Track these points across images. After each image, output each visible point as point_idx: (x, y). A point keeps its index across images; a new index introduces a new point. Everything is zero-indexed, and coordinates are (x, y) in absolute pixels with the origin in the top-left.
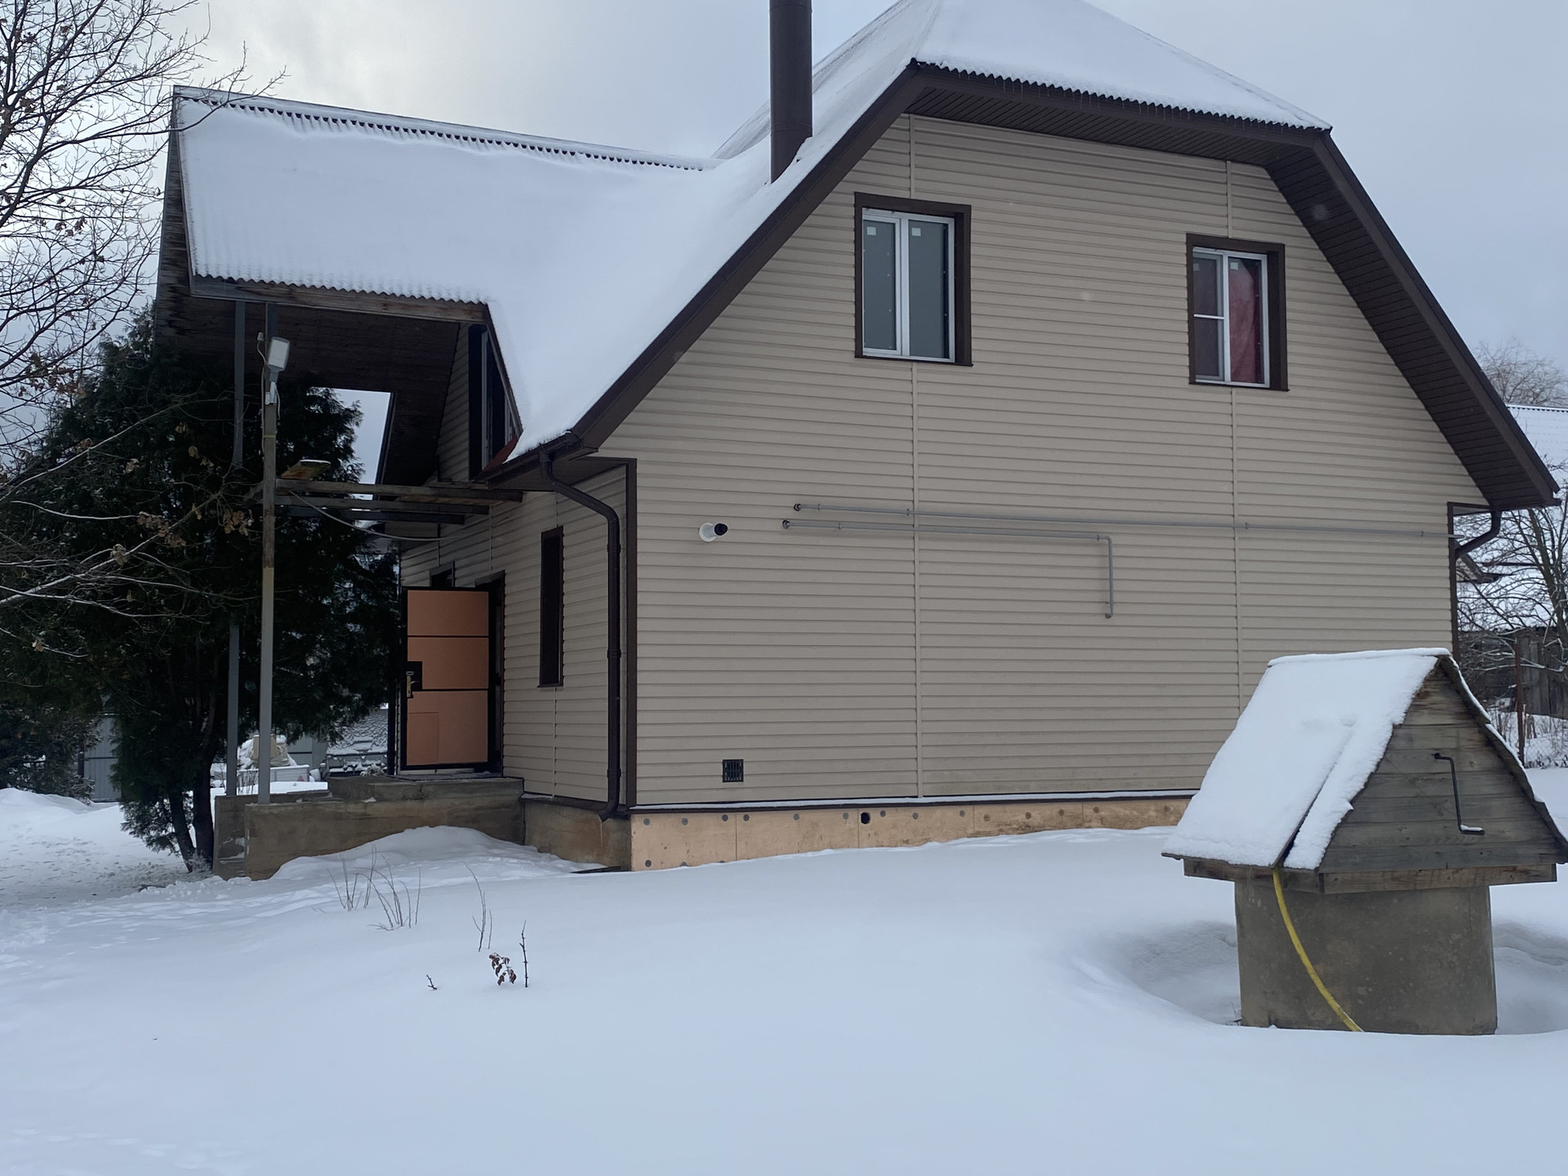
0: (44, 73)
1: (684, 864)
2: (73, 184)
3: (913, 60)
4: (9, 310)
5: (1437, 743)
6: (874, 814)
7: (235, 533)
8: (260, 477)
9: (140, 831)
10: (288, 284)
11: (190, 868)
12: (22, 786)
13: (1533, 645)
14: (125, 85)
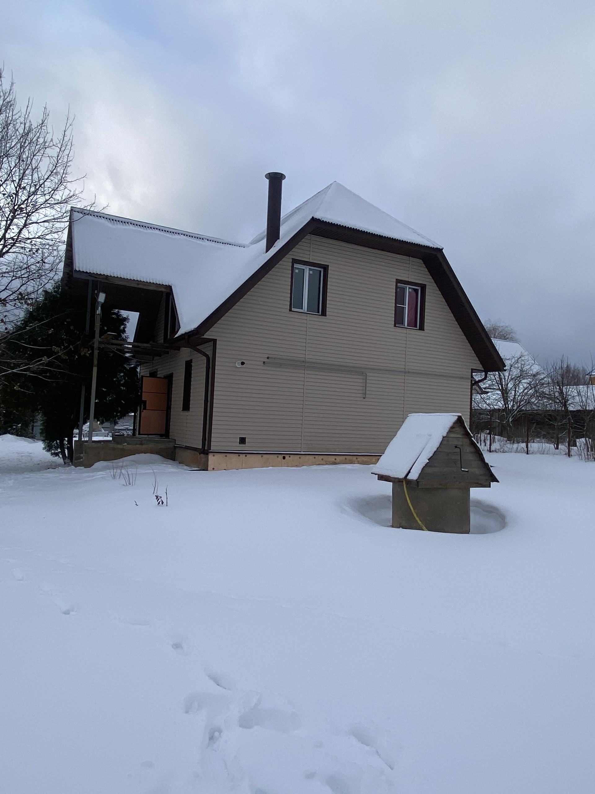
0: (27, 199)
1: (225, 470)
2: (36, 237)
3: (313, 217)
4: (12, 277)
5: (456, 443)
6: (287, 457)
7: (85, 355)
8: (94, 338)
9: (48, 451)
10: (106, 275)
11: (65, 463)
12: (12, 434)
13: (497, 414)
14: (55, 205)
